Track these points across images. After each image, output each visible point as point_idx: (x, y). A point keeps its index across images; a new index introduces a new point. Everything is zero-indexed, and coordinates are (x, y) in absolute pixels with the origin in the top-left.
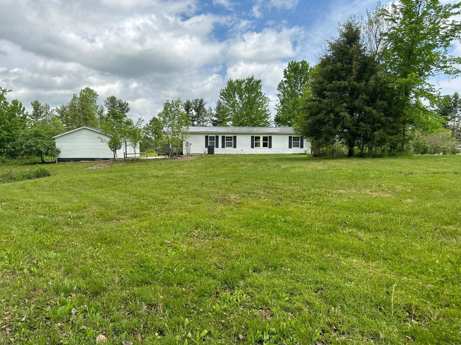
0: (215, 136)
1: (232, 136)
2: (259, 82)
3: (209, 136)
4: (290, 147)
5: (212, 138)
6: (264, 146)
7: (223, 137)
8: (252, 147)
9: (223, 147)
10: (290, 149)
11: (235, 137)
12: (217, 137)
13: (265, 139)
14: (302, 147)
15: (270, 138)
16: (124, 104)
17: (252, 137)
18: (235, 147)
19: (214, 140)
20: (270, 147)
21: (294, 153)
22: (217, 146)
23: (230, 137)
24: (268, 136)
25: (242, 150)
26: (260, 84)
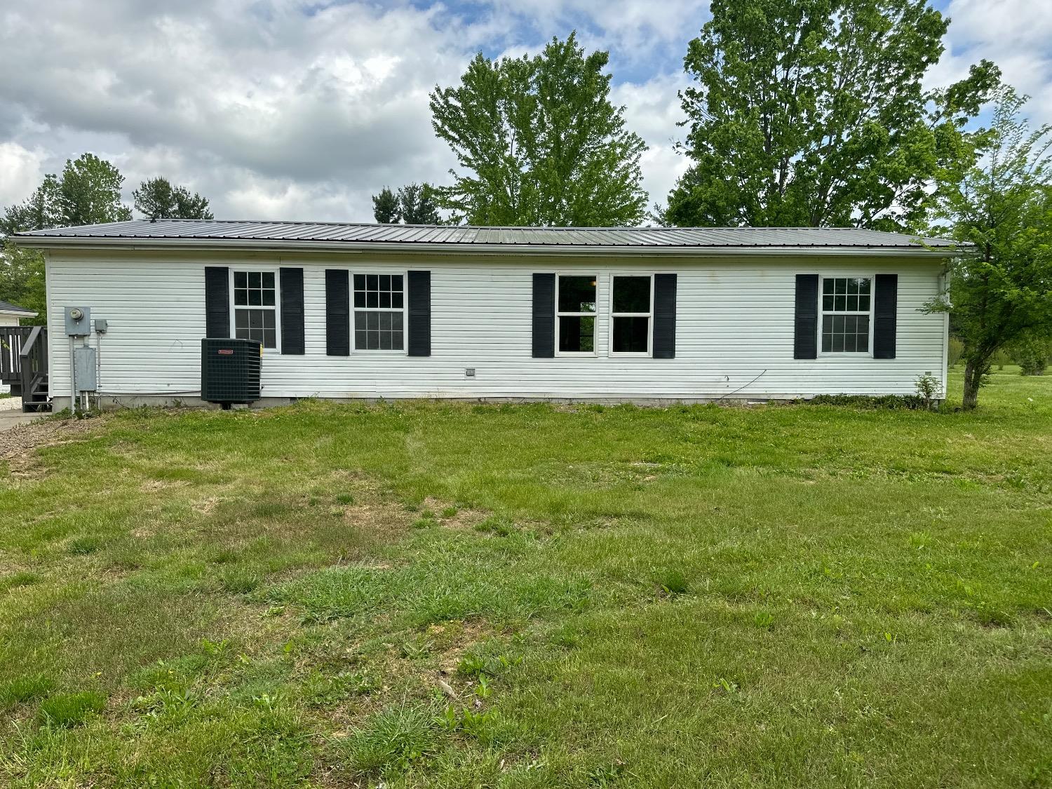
0: (274, 268)
1: (401, 270)
2: (598, 60)
3: (235, 267)
4: (804, 349)
5: (254, 288)
6: (618, 347)
7: (335, 282)
8: (542, 348)
9: (337, 346)
10: (804, 364)
11: (421, 282)
12: (293, 280)
13: (628, 293)
14: (885, 349)
15: (668, 285)
16: (195, 204)
17: (542, 284)
18: (420, 347)
19: (270, 299)
20: (665, 349)
21: (833, 392)
22: (294, 345)
23: (385, 278)
24: (650, 272)
25: (470, 373)
26: (604, 71)
